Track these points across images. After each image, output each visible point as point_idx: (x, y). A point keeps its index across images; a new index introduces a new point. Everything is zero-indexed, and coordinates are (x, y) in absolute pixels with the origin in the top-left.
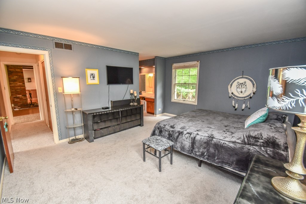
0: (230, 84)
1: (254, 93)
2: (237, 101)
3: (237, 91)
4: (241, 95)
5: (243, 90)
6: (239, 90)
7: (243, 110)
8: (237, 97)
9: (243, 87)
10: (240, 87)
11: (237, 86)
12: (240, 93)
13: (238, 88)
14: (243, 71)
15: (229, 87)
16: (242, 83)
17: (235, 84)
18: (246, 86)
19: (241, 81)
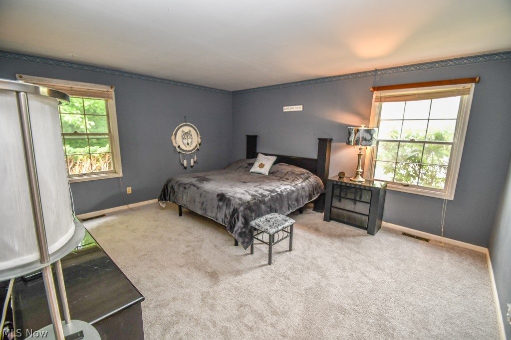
0: (174, 134)
1: (200, 145)
2: (185, 156)
3: (183, 143)
4: (188, 148)
5: (190, 141)
6: (185, 142)
7: (192, 167)
8: (183, 150)
9: (188, 137)
10: (186, 137)
11: (182, 136)
12: (187, 145)
13: (183, 139)
14: (185, 117)
15: (173, 137)
16: (187, 133)
17: (180, 133)
18: (191, 135)
19: (186, 129)
